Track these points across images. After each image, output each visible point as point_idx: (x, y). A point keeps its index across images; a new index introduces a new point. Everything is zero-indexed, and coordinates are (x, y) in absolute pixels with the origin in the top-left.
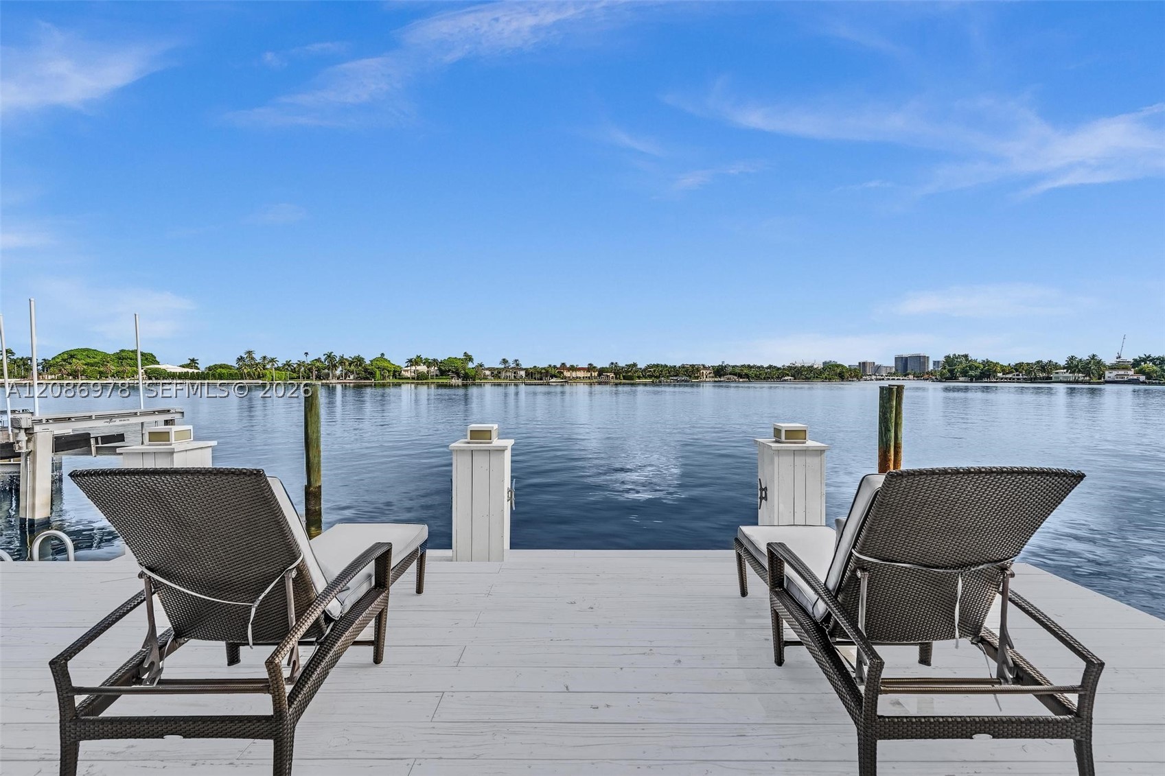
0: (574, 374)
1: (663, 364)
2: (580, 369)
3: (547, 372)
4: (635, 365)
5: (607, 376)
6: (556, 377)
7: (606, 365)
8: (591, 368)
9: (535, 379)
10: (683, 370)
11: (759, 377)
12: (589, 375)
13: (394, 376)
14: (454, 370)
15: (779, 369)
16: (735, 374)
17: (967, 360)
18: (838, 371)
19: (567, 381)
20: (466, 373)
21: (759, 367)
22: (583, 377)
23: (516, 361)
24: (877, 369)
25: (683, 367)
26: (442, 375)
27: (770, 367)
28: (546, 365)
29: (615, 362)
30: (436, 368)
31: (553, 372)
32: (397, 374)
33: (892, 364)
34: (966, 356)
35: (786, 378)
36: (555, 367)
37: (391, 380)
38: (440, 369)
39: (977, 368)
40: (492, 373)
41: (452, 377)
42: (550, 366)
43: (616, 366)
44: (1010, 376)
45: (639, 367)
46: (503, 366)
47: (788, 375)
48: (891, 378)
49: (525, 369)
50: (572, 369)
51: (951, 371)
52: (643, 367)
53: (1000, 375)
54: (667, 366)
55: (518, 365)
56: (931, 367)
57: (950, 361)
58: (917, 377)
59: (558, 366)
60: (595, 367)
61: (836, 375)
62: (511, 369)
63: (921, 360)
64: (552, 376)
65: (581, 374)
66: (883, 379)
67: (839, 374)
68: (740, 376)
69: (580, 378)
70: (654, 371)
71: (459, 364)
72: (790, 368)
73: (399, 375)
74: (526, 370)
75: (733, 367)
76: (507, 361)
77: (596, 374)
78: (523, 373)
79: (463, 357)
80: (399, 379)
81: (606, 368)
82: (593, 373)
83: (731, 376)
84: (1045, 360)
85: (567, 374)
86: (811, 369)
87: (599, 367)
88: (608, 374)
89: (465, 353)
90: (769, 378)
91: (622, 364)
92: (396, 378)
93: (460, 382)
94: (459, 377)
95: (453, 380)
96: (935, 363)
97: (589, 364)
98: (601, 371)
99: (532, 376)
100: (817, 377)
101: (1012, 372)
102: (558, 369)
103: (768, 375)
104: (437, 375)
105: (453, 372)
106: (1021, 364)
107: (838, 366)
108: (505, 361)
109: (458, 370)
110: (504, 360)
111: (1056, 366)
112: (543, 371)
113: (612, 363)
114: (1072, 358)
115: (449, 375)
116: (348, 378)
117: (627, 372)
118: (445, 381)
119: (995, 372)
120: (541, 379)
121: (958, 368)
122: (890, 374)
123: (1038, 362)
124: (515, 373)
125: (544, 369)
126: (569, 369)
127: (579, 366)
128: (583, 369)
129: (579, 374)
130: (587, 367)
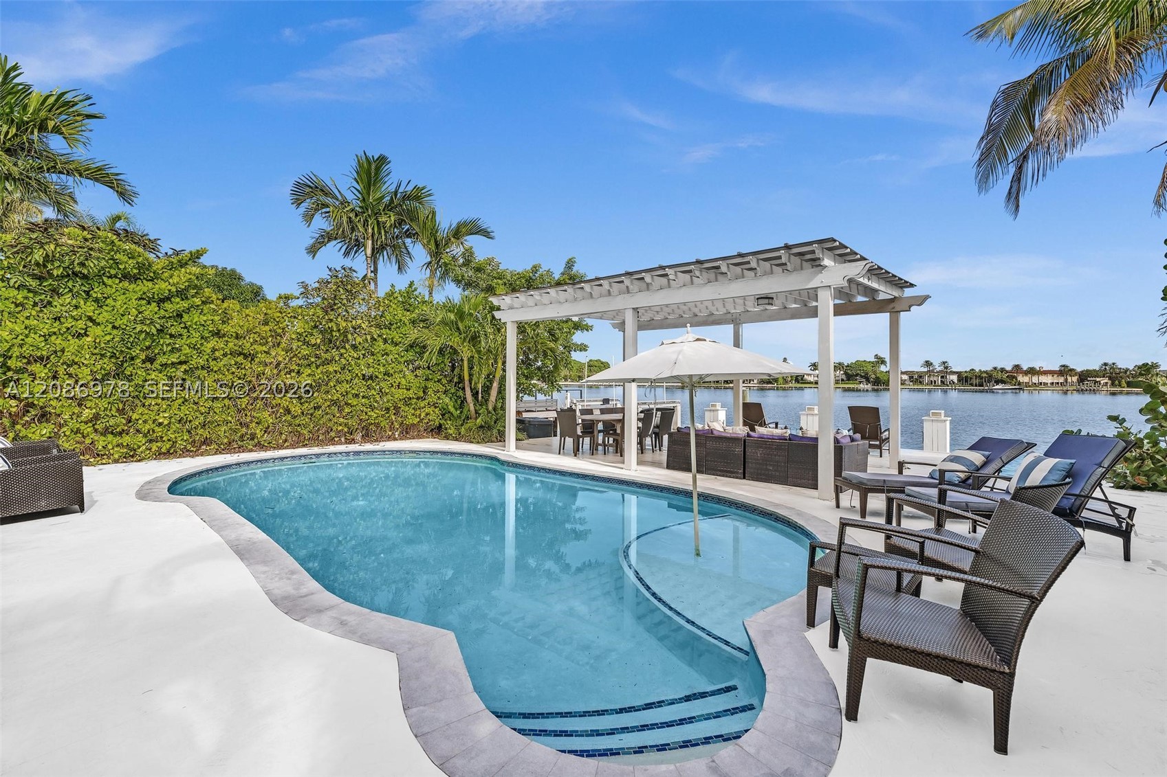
0: (1035, 379)
2: (1046, 373)
3: (990, 376)
5: (1096, 382)
6: (1003, 382)
7: (1095, 366)
8: (1065, 371)
9: (972, 385)
12: (1061, 380)
13: (797, 381)
14: (863, 374)
19: (1020, 387)
20: (877, 378)
22: (1053, 383)
23: (944, 363)
26: (849, 380)
28: (988, 367)
29: (1110, 363)
30: (842, 372)
31: (999, 376)
32: (799, 378)
36: (1002, 370)
37: (794, 384)
38: (846, 373)
40: (911, 378)
41: (860, 382)
42: (995, 368)
43: (1112, 368)
46: (926, 370)
49: (957, 373)
50: (1032, 371)
55: (946, 368)
59: (1009, 368)
60: (1072, 370)
62: (937, 372)
64: (997, 382)
65: (1048, 379)
69: (1045, 384)
71: (869, 368)
73: (802, 379)
74: (959, 374)
76: (931, 364)
77: (1075, 379)
78: (954, 378)
79: (873, 360)
80: (802, 383)
81: (1095, 370)
82: (1069, 378)
85: (1021, 378)
87: (1079, 370)
88: (1098, 379)
89: (876, 355)
91: (1126, 365)
92: (798, 383)
93: (869, 387)
94: (868, 380)
95: (862, 385)
97: (1064, 366)
98: (1084, 376)
99: (966, 381)
102: (1007, 372)
104: (842, 380)
105: (862, 377)
108: (928, 364)
109: (867, 374)
110: (927, 362)
112: (984, 375)
113: (1106, 365)
115: (856, 380)
116: (752, 382)
117: (1136, 376)
118: (852, 386)
120: (981, 385)
124: (942, 377)
125: (986, 372)
126: (1026, 373)
127: (1044, 369)
128: (1052, 373)
129: (1043, 379)
130: (1058, 369)
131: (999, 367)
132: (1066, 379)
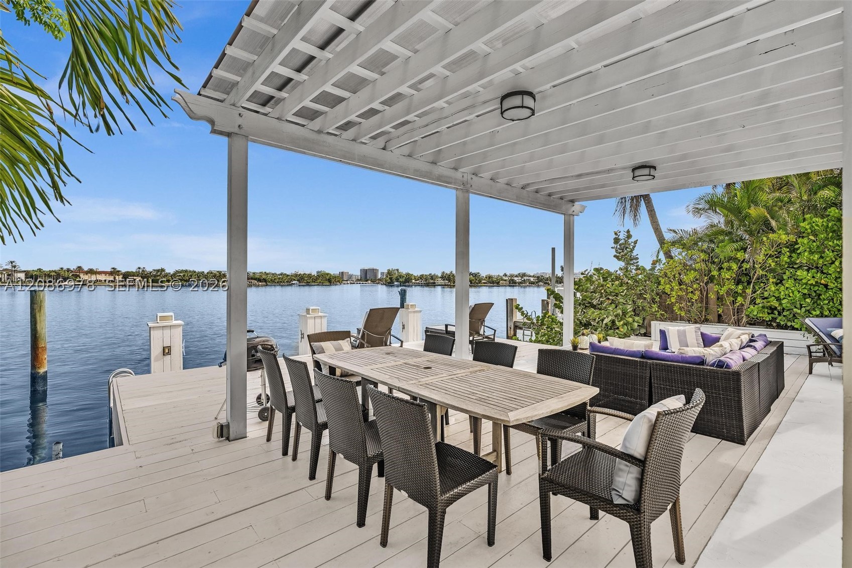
0: (93, 278)
1: (192, 270)
2: (100, 273)
3: (58, 275)
4: (163, 270)
8: (114, 272)
10: (212, 275)
11: (274, 281)
12: (112, 278)
15: (288, 275)
16: (255, 279)
17: (398, 272)
18: (328, 278)
21: (273, 274)
22: (105, 281)
23: (12, 264)
24: (350, 277)
25: (211, 273)
27: (281, 274)
28: (57, 268)
29: (142, 267)
31: (67, 274)
33: (359, 274)
34: (398, 270)
35: (294, 282)
36: (68, 270)
39: (403, 277)
42: (62, 269)
43: (143, 271)
44: (418, 282)
45: (167, 271)
47: (295, 280)
48: (358, 282)
50: (91, 272)
51: (391, 279)
52: (172, 273)
53: (413, 281)
54: (195, 272)
55: (14, 268)
56: (379, 276)
57: (390, 273)
58: (373, 282)
59: (73, 269)
60: (119, 271)
61: (326, 280)
62: (4, 271)
63: (374, 271)
64: (67, 279)
65: (102, 277)
66: (354, 283)
67: (329, 280)
68: (259, 280)
69: (101, 281)
70: (184, 276)
72: (296, 275)
74: (26, 272)
75: (254, 273)
77: (120, 277)
78: (21, 275)
81: (132, 272)
82: (117, 277)
83: (253, 281)
84: (433, 274)
85: (84, 277)
86: (310, 276)
87: (123, 270)
88: (135, 278)
90: (281, 282)
91: (149, 269)
96: (382, 274)
97: (112, 269)
98: (126, 276)
99: (35, 278)
100: (314, 282)
101: (419, 280)
102: (72, 272)
103: (280, 280)
106: (422, 276)
107: (328, 274)
111: (437, 277)
112: (53, 274)
113: (139, 268)
114: (443, 273)
117: (155, 276)
119: (411, 279)
121: (394, 277)
122: (358, 280)
123: (430, 274)
125: (55, 271)
126: (87, 273)
127: (99, 270)
128: (105, 273)
129: (100, 277)
130: (110, 271)
131: (65, 268)
132: (115, 278)
